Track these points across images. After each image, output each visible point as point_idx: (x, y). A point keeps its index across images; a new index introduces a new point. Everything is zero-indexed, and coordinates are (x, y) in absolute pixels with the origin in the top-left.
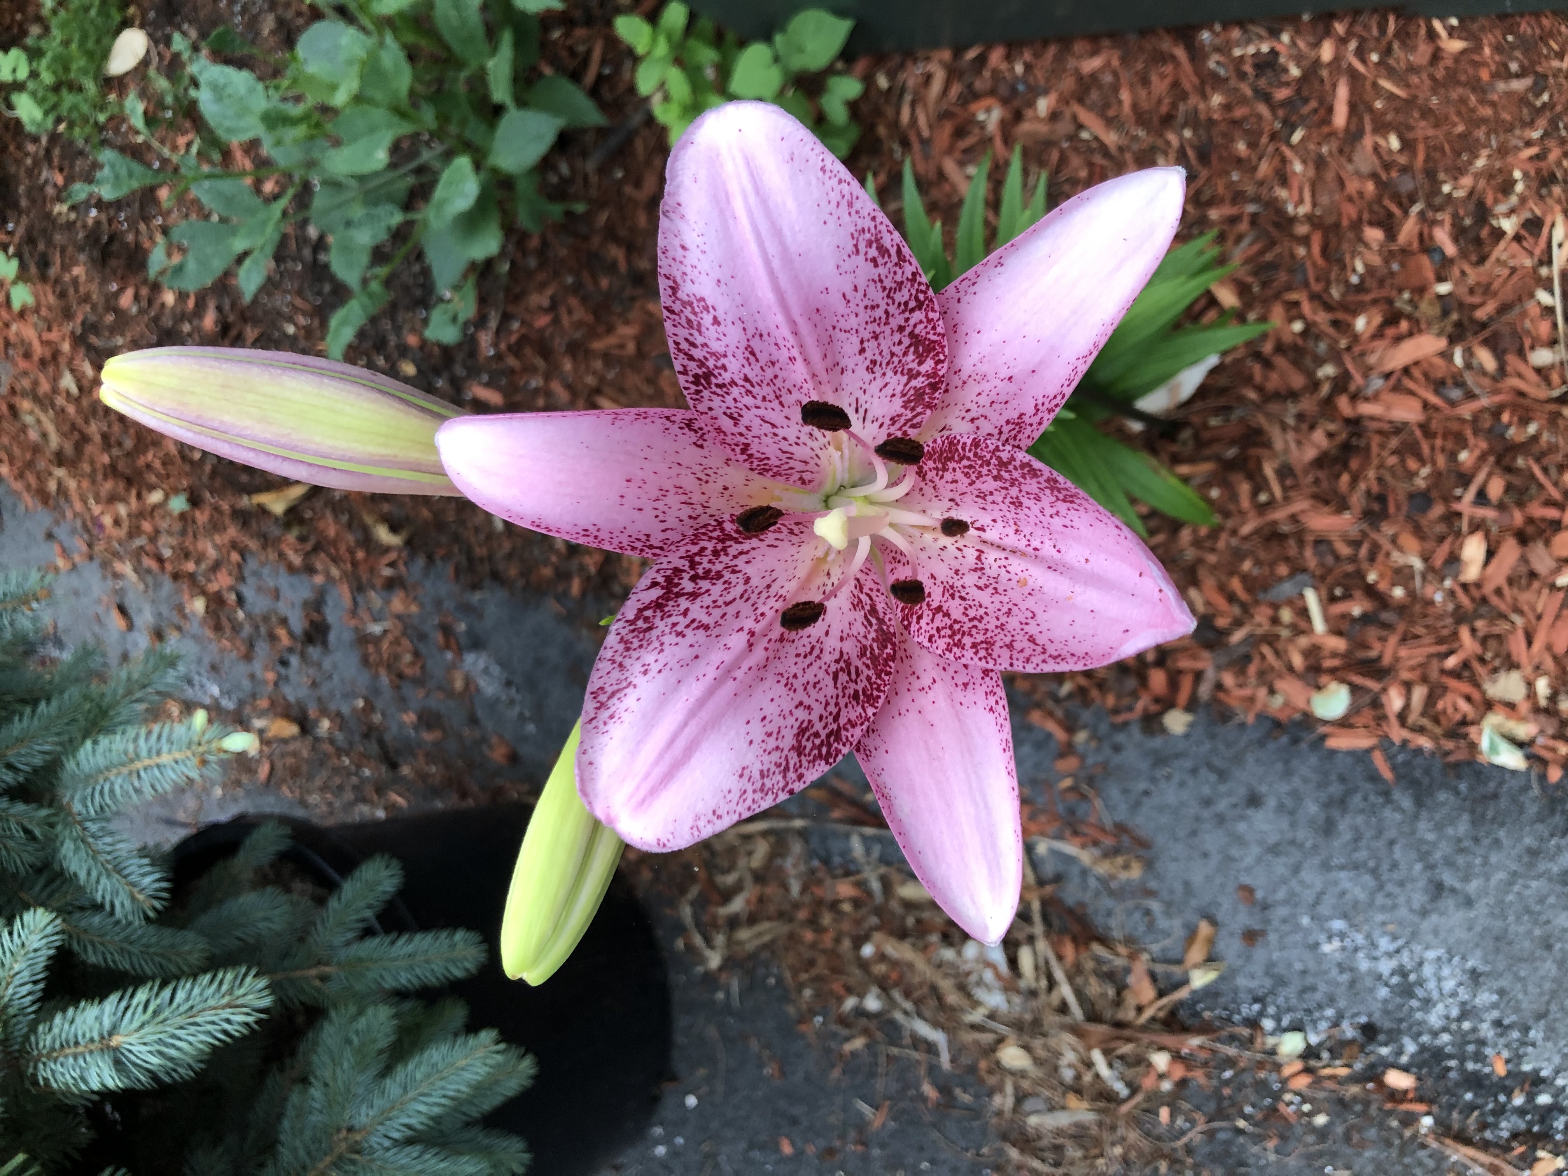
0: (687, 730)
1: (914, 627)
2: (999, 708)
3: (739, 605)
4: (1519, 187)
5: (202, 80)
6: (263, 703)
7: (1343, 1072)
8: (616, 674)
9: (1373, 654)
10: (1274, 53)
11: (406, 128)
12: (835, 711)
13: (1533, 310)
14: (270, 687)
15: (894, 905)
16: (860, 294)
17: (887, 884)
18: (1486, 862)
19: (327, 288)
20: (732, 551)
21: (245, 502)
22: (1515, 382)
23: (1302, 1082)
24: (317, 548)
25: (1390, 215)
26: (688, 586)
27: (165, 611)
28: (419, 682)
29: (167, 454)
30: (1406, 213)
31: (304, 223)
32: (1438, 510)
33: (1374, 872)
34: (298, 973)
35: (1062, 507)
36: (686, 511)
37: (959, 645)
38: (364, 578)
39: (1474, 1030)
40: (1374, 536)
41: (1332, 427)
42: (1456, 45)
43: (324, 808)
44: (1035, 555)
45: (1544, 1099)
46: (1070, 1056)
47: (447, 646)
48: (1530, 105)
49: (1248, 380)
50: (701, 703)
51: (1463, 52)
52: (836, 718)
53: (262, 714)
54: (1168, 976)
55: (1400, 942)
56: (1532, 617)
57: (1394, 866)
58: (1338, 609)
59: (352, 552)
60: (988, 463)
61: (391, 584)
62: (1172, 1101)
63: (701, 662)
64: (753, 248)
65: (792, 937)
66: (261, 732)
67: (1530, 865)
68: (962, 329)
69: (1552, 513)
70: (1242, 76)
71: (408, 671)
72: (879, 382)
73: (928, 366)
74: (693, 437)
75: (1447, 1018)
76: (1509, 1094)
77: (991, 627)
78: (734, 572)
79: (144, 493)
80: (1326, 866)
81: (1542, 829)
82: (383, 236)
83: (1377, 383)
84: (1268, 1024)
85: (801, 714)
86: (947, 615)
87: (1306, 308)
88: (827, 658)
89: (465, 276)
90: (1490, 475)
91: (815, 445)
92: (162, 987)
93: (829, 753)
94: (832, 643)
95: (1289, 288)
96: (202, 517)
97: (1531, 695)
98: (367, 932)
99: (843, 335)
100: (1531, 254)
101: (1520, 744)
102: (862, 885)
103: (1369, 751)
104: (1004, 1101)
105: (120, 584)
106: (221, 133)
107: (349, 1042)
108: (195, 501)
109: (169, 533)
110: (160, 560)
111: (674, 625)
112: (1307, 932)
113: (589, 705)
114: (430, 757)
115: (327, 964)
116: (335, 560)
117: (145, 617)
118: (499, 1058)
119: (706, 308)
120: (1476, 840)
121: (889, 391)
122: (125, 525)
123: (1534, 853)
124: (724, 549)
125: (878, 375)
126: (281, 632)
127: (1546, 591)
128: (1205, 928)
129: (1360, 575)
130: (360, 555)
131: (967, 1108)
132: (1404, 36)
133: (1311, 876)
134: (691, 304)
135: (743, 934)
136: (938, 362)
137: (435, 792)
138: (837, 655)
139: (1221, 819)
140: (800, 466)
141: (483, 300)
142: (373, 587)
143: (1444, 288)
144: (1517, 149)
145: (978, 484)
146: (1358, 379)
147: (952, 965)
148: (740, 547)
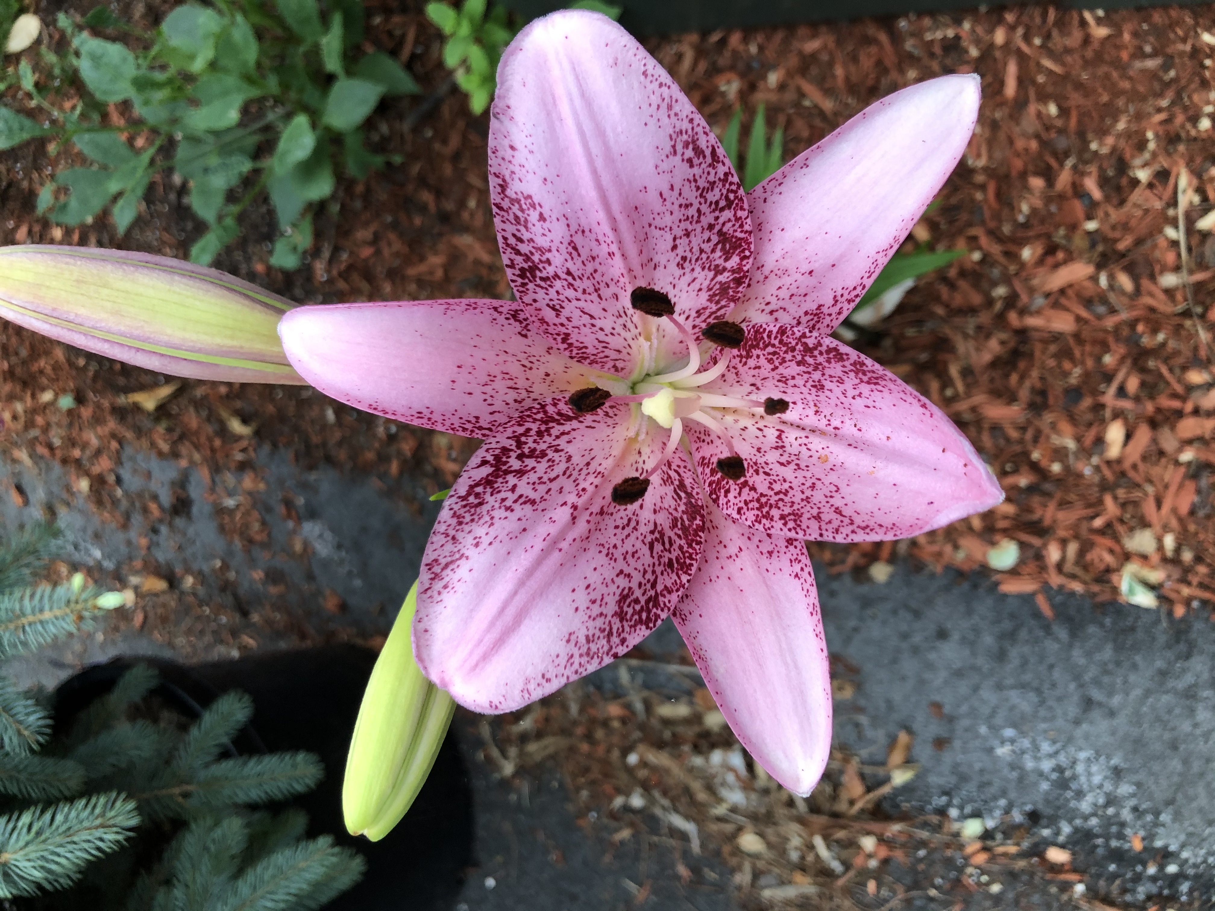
0: (518, 598)
1: (722, 500)
2: (805, 575)
3: (562, 481)
4: (1152, 146)
5: (83, 51)
6: (138, 564)
7: (1013, 849)
8: (449, 547)
9: (1035, 517)
10: (957, 38)
11: (254, 93)
12: (652, 578)
13: (1162, 242)
14: (143, 552)
15: (654, 722)
16: (676, 192)
17: (648, 706)
18: (1125, 682)
19: (190, 225)
20: (555, 432)
21: (122, 400)
22: (1147, 300)
23: (981, 858)
24: (182, 437)
25: (1049, 168)
26: (515, 464)
27: (55, 489)
28: (265, 546)
29: (57, 362)
30: (1062, 165)
31: (169, 171)
32: (1087, 402)
33: (1038, 691)
34: (164, 792)
35: (865, 389)
36: (512, 395)
37: (767, 516)
38: (221, 462)
39: (1117, 815)
40: (1037, 423)
41: (1004, 336)
42: (1101, 32)
43: (189, 650)
44: (836, 434)
45: (1172, 869)
46: (796, 841)
47: (289, 516)
48: (1160, 80)
49: (937, 299)
50: (530, 572)
51: (1109, 37)
52: (654, 585)
53: (136, 573)
54: (875, 776)
55: (1058, 745)
56: (1160, 488)
57: (1054, 685)
58: (1010, 480)
59: (210, 440)
60: (793, 349)
61: (243, 467)
62: (877, 875)
63: (530, 534)
64: (577, 149)
65: (572, 750)
66: (136, 589)
67: (1162, 684)
68: (766, 227)
69: (1176, 404)
70: (932, 55)
71: (258, 538)
72: (688, 278)
73: (735, 260)
74: (518, 327)
75: (1095, 805)
76: (1144, 864)
77: (797, 499)
78: (557, 451)
79: (37, 392)
80: (999, 687)
81: (1170, 655)
82: (234, 181)
83: (1040, 301)
84: (954, 812)
85: (622, 582)
86: (753, 489)
87: (984, 241)
88: (643, 529)
89: (303, 215)
90: (1128, 375)
91: (628, 335)
92: (43, 812)
93: (648, 619)
94: (646, 515)
95: (970, 224)
96: (86, 412)
97: (1160, 548)
98: (224, 755)
99: (657, 233)
100: (1160, 198)
101: (1152, 587)
102: (628, 706)
103: (1033, 595)
104: (743, 878)
105: (18, 468)
106: (98, 96)
107: (206, 849)
108: (80, 399)
109: (59, 425)
110: (50, 447)
111: (503, 500)
112: (985, 739)
113: (424, 576)
114: (276, 607)
115: (188, 783)
116: (197, 447)
117: (39, 495)
118: (334, 859)
119: (533, 206)
120: (1118, 664)
121: (696, 285)
122: (22, 420)
123: (1163, 674)
124: (548, 430)
125: (687, 270)
126: (153, 507)
127: (1171, 467)
128: (903, 738)
129: (1026, 454)
130: (217, 443)
131: (713, 884)
132: (1061, 24)
133: (988, 694)
134: (518, 201)
135: (532, 747)
136: (742, 259)
137: (279, 635)
138: (651, 527)
139: (915, 650)
140: (613, 355)
141: (318, 235)
142: (229, 469)
143: (1091, 226)
144: (1149, 115)
145: (781, 370)
146: (1024, 298)
147: (700, 770)
148: (562, 428)
